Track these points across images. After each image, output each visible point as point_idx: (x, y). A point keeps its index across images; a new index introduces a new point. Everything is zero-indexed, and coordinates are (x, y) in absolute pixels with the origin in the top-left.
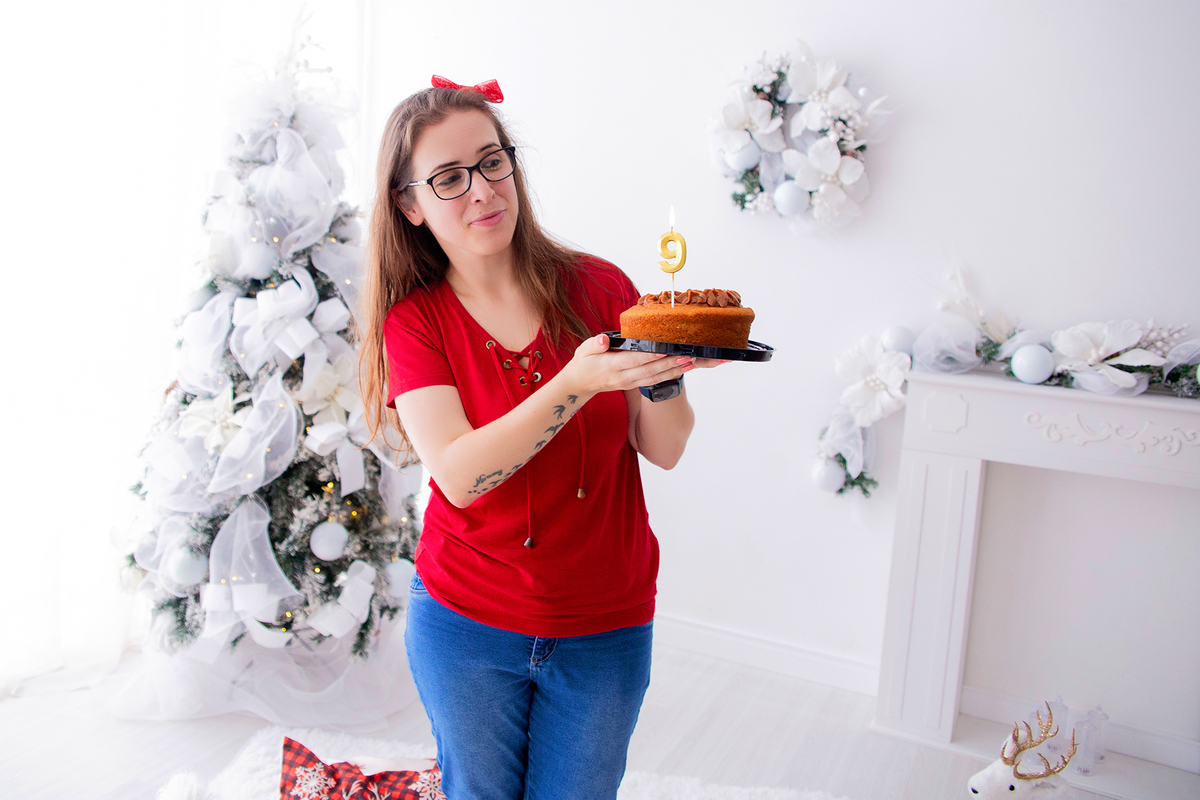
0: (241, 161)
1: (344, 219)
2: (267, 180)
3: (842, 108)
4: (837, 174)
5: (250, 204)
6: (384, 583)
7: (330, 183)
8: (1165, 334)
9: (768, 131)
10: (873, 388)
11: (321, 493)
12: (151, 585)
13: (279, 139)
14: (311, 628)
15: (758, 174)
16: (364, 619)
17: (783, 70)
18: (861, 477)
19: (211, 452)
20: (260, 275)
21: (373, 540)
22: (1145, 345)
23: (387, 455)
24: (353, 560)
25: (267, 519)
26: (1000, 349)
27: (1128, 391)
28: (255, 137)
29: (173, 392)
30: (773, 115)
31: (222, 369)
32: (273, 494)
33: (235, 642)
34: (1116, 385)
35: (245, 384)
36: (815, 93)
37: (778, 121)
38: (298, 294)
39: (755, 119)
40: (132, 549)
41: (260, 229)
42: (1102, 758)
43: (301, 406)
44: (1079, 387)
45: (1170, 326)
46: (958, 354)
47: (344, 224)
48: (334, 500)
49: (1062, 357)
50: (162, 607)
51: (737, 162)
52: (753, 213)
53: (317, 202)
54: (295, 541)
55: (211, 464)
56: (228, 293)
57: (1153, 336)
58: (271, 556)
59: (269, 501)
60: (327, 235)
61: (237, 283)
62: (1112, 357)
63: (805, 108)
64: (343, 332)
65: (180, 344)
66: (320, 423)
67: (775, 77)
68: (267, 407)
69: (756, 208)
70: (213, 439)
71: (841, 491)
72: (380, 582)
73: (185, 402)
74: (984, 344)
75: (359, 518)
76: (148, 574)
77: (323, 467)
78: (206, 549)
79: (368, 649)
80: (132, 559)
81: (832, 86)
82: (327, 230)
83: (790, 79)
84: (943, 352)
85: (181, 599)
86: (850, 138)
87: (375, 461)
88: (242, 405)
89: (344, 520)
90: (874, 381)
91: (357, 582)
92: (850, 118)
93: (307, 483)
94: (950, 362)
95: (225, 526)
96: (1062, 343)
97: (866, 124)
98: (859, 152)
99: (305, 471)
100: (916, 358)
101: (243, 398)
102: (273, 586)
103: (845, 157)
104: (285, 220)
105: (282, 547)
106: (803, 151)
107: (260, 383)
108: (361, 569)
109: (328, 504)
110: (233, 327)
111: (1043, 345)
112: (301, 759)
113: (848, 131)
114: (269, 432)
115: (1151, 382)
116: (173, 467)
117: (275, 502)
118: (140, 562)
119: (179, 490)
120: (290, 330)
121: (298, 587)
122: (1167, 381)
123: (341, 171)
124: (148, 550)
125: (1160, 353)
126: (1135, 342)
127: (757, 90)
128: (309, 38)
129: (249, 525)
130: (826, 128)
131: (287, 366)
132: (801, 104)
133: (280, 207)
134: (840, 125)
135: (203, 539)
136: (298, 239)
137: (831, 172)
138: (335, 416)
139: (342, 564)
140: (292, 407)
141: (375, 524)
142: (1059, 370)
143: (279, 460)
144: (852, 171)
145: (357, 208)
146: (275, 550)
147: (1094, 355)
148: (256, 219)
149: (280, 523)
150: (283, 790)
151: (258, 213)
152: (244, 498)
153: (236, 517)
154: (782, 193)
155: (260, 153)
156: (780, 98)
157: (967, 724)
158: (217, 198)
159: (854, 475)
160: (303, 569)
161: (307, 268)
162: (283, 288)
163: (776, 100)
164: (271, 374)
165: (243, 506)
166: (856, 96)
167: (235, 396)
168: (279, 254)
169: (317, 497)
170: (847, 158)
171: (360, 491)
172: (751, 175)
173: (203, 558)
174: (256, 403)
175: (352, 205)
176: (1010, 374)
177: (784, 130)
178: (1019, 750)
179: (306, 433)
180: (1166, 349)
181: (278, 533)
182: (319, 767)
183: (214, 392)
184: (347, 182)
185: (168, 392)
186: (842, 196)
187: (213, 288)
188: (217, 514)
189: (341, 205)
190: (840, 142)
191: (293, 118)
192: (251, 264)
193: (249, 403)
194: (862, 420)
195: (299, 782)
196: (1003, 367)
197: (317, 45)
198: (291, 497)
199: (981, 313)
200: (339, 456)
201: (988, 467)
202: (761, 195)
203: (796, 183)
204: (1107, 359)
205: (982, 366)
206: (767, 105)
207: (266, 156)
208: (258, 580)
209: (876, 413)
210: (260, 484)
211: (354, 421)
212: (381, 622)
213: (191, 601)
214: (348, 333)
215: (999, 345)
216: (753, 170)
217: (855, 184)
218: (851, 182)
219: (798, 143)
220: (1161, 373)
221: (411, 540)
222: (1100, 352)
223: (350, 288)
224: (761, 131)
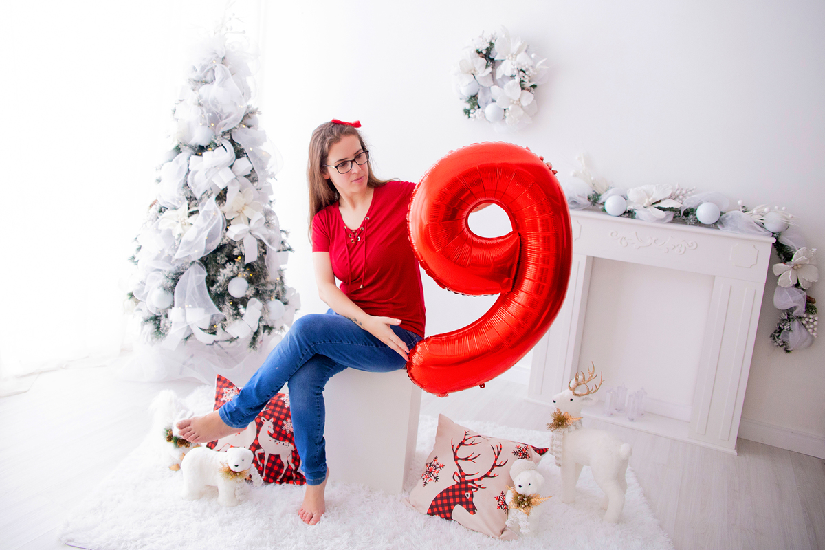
0: (195, 81)
1: (250, 115)
2: (211, 92)
3: (523, 64)
4: (519, 100)
5: (200, 105)
6: (267, 311)
7: (243, 94)
8: (684, 192)
9: (483, 75)
11: (234, 262)
12: (142, 309)
13: (216, 70)
15: (477, 98)
16: (255, 330)
17: (493, 41)
19: (176, 237)
20: (204, 144)
21: (261, 288)
22: (673, 197)
23: (270, 243)
24: (251, 297)
25: (205, 274)
26: (600, 197)
27: (662, 220)
28: (203, 68)
29: (154, 206)
30: (487, 66)
31: (183, 193)
32: (210, 262)
33: (187, 338)
34: (655, 217)
35: (194, 202)
36: (509, 55)
37: (490, 70)
38: (226, 154)
39: (477, 69)
40: (132, 290)
41: (205, 118)
42: (643, 415)
43: (224, 214)
44: (638, 219)
45: (687, 188)
46: (577, 199)
47: (250, 117)
48: (241, 265)
49: (631, 202)
50: (147, 321)
51: (466, 92)
52: (473, 120)
53: (235, 104)
54: (220, 286)
55: (176, 243)
56: (186, 153)
57: (678, 192)
58: (207, 294)
59: (206, 266)
60: (241, 123)
61: (191, 147)
62: (657, 203)
63: (504, 63)
64: (248, 176)
65: (159, 181)
66: (235, 224)
67: (488, 45)
69: (475, 117)
70: (177, 230)
72: (265, 310)
73: (161, 211)
74: (593, 195)
75: (253, 277)
76: (140, 303)
77: (235, 247)
78: (172, 289)
79: (258, 345)
80: (132, 295)
81: (519, 52)
82: (240, 120)
83: (496, 47)
85: (158, 316)
86: (527, 80)
87: (264, 246)
88: (192, 213)
89: (246, 278)
91: (253, 311)
92: (527, 69)
93: (227, 257)
94: (573, 204)
95: (182, 278)
96: (631, 196)
97: (536, 73)
98: (532, 89)
99: (226, 250)
101: (194, 209)
102: (207, 311)
103: (524, 91)
104: (218, 114)
105: (213, 289)
106: (501, 87)
107: (203, 202)
108: (255, 302)
109: (238, 267)
110: (189, 171)
111: (623, 196)
112: (227, 385)
113: (526, 77)
114: (207, 228)
115: (674, 217)
116: (154, 245)
117: (209, 266)
118: (135, 297)
119: (157, 258)
120: (220, 173)
121: (220, 309)
122: (682, 216)
123: (249, 88)
124: (141, 290)
126: (668, 194)
127: (479, 52)
128: (234, 14)
129: (195, 277)
130: (514, 75)
131: (218, 193)
132: (502, 61)
133: (216, 107)
134: (521, 73)
136: (225, 125)
137: (516, 99)
138: (243, 220)
139: (244, 301)
140: (220, 215)
141: (262, 281)
142: (628, 209)
143: (213, 243)
144: (528, 98)
145: (257, 109)
146: (209, 291)
147: (647, 201)
148: (203, 113)
149: (212, 278)
150: (217, 399)
151: (204, 110)
152: (194, 262)
153: (188, 273)
154: (489, 110)
155: (205, 77)
156: (491, 57)
158: (181, 101)
160: (224, 302)
161: (229, 140)
162: (217, 150)
163: (489, 58)
164: (209, 197)
165: (192, 266)
166: (531, 58)
167: (189, 208)
168: (215, 132)
169: (232, 264)
171: (255, 262)
172: (473, 99)
173: (170, 294)
174: (201, 212)
175: (254, 107)
176: (604, 210)
178: (578, 384)
179: (227, 230)
180: (683, 199)
181: (211, 282)
182: (235, 388)
183: (178, 206)
184: (252, 94)
185: (151, 206)
186: (521, 112)
187: (178, 150)
188: (178, 271)
189: (248, 107)
190: (521, 82)
191: (224, 58)
192: (200, 138)
193: (198, 211)
195: (225, 395)
196: (601, 207)
197: (238, 19)
198: (218, 263)
199: (592, 178)
200: (245, 242)
201: (591, 260)
202: (478, 110)
203: (496, 104)
204: (654, 204)
205: (591, 207)
206: (484, 61)
207: (209, 78)
208: (200, 306)
210: (202, 255)
211: (252, 223)
212: (264, 335)
213: (163, 317)
214: (251, 177)
215: (600, 195)
216: (474, 96)
217: (529, 106)
218: (527, 104)
219: (499, 82)
220: (680, 211)
221: (281, 292)
222: (650, 200)
223: (253, 153)
224: (480, 75)
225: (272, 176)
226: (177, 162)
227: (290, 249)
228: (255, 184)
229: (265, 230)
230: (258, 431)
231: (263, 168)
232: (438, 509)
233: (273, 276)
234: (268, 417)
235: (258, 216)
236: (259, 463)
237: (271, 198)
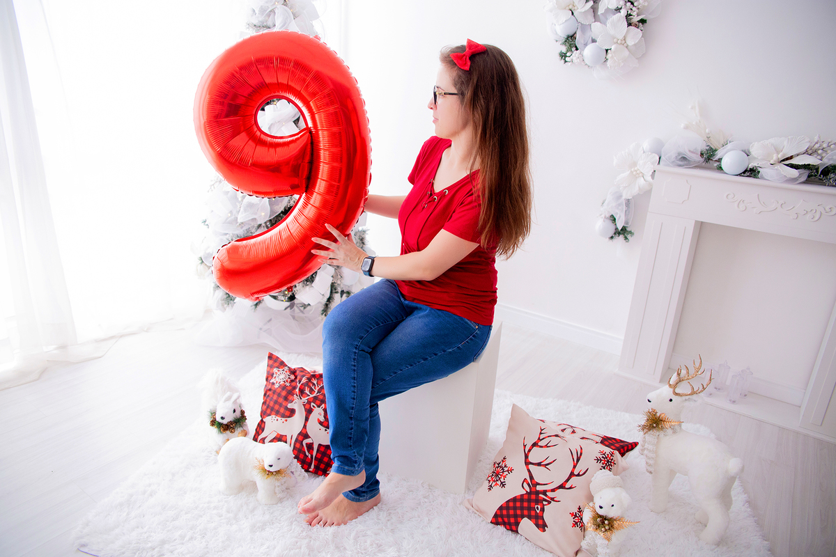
0: (255, 26)
4: (624, 39)
6: (339, 277)
8: (825, 145)
9: (583, 10)
10: (635, 175)
13: (277, 12)
15: (575, 38)
16: (327, 295)
18: (624, 229)
22: (810, 152)
26: (716, 153)
27: (793, 180)
28: (263, 11)
33: (256, 305)
34: (785, 176)
37: (590, 3)
39: (576, 3)
40: (201, 254)
42: (745, 395)
44: (763, 178)
45: (829, 140)
46: (689, 155)
49: (755, 158)
51: (562, 31)
52: (570, 64)
62: (787, 159)
69: (572, 61)
71: (612, 237)
72: (337, 275)
74: (707, 150)
84: (680, 154)
86: (634, 14)
90: (636, 171)
91: (323, 274)
94: (683, 160)
96: (756, 150)
97: (646, 4)
98: (641, 24)
100: (663, 158)
103: (630, 27)
106: (604, 23)
108: (326, 268)
111: (744, 152)
112: (277, 364)
113: (634, 9)
115: (809, 176)
119: (225, 221)
122: (820, 175)
125: (819, 157)
126: (804, 149)
130: (620, 7)
134: (629, 5)
137: (621, 37)
142: (750, 166)
143: (280, 205)
144: (635, 34)
147: (775, 158)
150: (267, 379)
152: (260, 226)
154: (588, 51)
159: (620, 227)
162: (280, 103)
170: (632, 28)
172: (571, 41)
176: (720, 168)
177: (594, 9)
178: (680, 381)
180: (824, 155)
182: (286, 368)
186: (626, 53)
190: (628, 16)
194: (627, 195)
196: (716, 164)
199: (707, 131)
201: (701, 227)
202: (575, 52)
203: (597, 43)
204: (783, 160)
205: (704, 164)
209: (636, 190)
210: (268, 217)
215: (716, 150)
216: (572, 37)
217: (635, 45)
218: (633, 43)
219: (602, 18)
220: (817, 169)
222: (779, 156)
224: (579, 10)
230: (307, 419)
232: (503, 519)
234: (318, 402)
236: (307, 453)
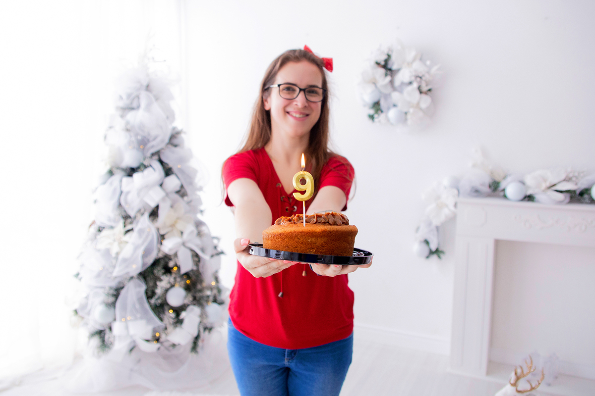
0: (122, 108)
1: (176, 135)
2: (137, 117)
3: (419, 71)
4: (418, 104)
5: (128, 130)
6: (205, 316)
7: (167, 117)
8: (576, 174)
9: (383, 83)
10: (440, 207)
11: (171, 273)
12: (86, 324)
13: (141, 96)
14: (168, 341)
15: (380, 104)
16: (195, 334)
17: (390, 53)
18: (437, 250)
19: (114, 255)
20: (134, 165)
21: (198, 295)
22: (568, 179)
23: (203, 250)
24: (189, 305)
25: (144, 287)
26: (500, 184)
27: (560, 202)
28: (129, 96)
29: (93, 226)
30: (386, 75)
31: (118, 213)
32: (148, 275)
33: (131, 350)
34: (554, 200)
35: (129, 220)
36: (406, 64)
37: (389, 78)
38: (154, 173)
39: (377, 77)
40: (76, 306)
41: (133, 142)
42: (557, 377)
43: (158, 230)
44: (538, 202)
45: (579, 170)
46: (480, 188)
47: (176, 137)
48: (177, 276)
49: (529, 187)
50: (93, 335)
51: (369, 99)
52: (378, 124)
53: (161, 127)
54: (159, 298)
55: (114, 261)
56: (119, 175)
57: (571, 175)
58: (147, 306)
59: (145, 279)
60: (168, 144)
61: (123, 169)
62: (553, 186)
63: (401, 72)
64: (178, 192)
65: (95, 201)
66: (168, 238)
67: (384, 57)
68: (141, 232)
69: (380, 121)
70: (115, 249)
72: (203, 315)
73: (99, 231)
74: (493, 183)
75: (190, 284)
76: (85, 319)
77: (171, 260)
78: (113, 305)
79: (199, 349)
80: (76, 312)
81: (414, 60)
82: (167, 141)
83: (393, 58)
84: (473, 188)
85: (102, 331)
86: (424, 85)
87: (197, 255)
88: (128, 231)
89: (183, 286)
90: (441, 203)
91: (191, 316)
92: (423, 76)
93: (163, 268)
94: (476, 192)
95: (123, 292)
96: (529, 181)
97: (431, 78)
98: (429, 92)
99: (162, 263)
100: (460, 191)
101: (129, 227)
102: (149, 321)
104: (145, 137)
105: (153, 301)
106: (401, 92)
107: (137, 219)
108: (193, 309)
109: (175, 278)
110: (122, 192)
111: (520, 182)
113: (423, 82)
114: (143, 244)
115: (571, 198)
116: (95, 264)
117: (147, 279)
118: (80, 313)
119: (99, 275)
120: (151, 192)
121: (161, 320)
122: (579, 196)
124: (84, 306)
125: (574, 183)
126: (563, 177)
127: (378, 64)
128: (154, 45)
129: (135, 291)
130: (412, 81)
131: (150, 210)
132: (399, 69)
133: (143, 130)
134: (418, 79)
135: (111, 299)
136: (153, 147)
137: (415, 102)
138: (176, 234)
139: (183, 308)
140: (154, 231)
141: (199, 287)
142: (528, 193)
143: (149, 258)
144: (426, 101)
145: (182, 129)
146: (149, 303)
147: (544, 185)
148: (131, 137)
149: (150, 289)
151: (132, 134)
152: (132, 278)
153: (128, 287)
154: (392, 114)
155: (131, 103)
156: (389, 67)
157: (493, 366)
158: (111, 127)
159: (434, 249)
160: (163, 311)
161: (158, 161)
162: (146, 171)
163: (387, 68)
164: (142, 215)
165: (132, 282)
166: (425, 64)
167: (125, 226)
168: (144, 155)
169: (169, 275)
170: (423, 96)
171: (191, 270)
172: (376, 106)
173: (112, 309)
174: (136, 230)
175: (179, 128)
176: (505, 197)
177: (392, 82)
178: (518, 378)
179: (161, 244)
180: (577, 181)
181: (150, 294)
183: (114, 225)
184: (176, 117)
185: (91, 226)
186: (421, 114)
187: (111, 173)
188: (118, 287)
189: (174, 129)
190: (419, 88)
191: (148, 86)
192: (130, 160)
193: (132, 230)
194: (436, 222)
196: (502, 194)
197: (158, 49)
198: (155, 276)
199: (490, 168)
200: (179, 254)
201: (497, 242)
202: (382, 114)
203: (398, 108)
204: (550, 187)
205: (493, 194)
206: (382, 71)
207: (135, 105)
208: (141, 318)
209: (442, 218)
210: (140, 270)
211: (185, 236)
212: (205, 335)
213: (107, 331)
214: (181, 192)
215: (499, 182)
216: (377, 103)
217: (427, 108)
218: (425, 107)
219: (398, 88)
220: (575, 193)
221: (217, 294)
222: (547, 184)
223: (181, 170)
224: (380, 83)
225: (201, 189)
226: (111, 184)
227: (222, 253)
228: (186, 198)
229: (198, 241)
231: (191, 183)
233: (209, 281)
235: (190, 228)
237: (202, 208)
